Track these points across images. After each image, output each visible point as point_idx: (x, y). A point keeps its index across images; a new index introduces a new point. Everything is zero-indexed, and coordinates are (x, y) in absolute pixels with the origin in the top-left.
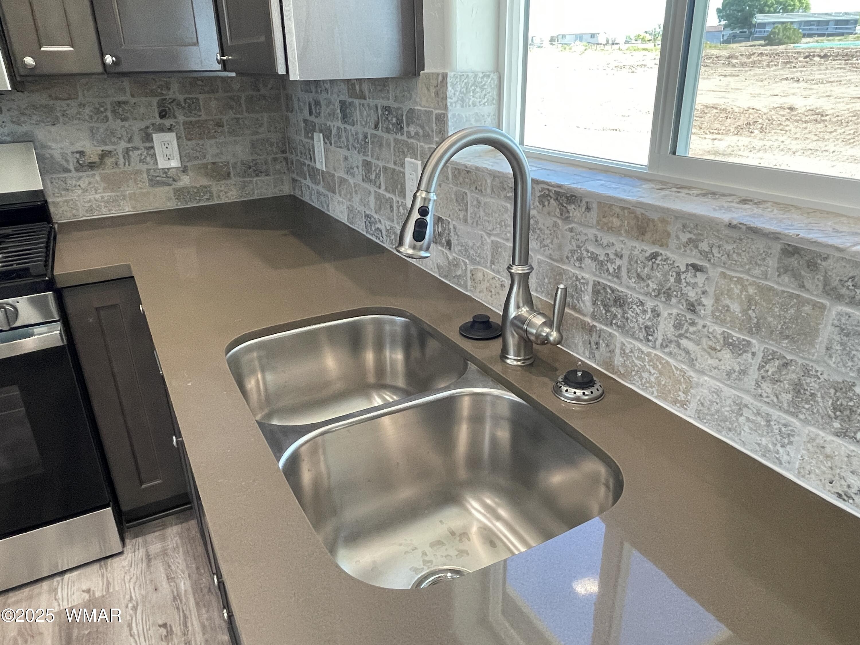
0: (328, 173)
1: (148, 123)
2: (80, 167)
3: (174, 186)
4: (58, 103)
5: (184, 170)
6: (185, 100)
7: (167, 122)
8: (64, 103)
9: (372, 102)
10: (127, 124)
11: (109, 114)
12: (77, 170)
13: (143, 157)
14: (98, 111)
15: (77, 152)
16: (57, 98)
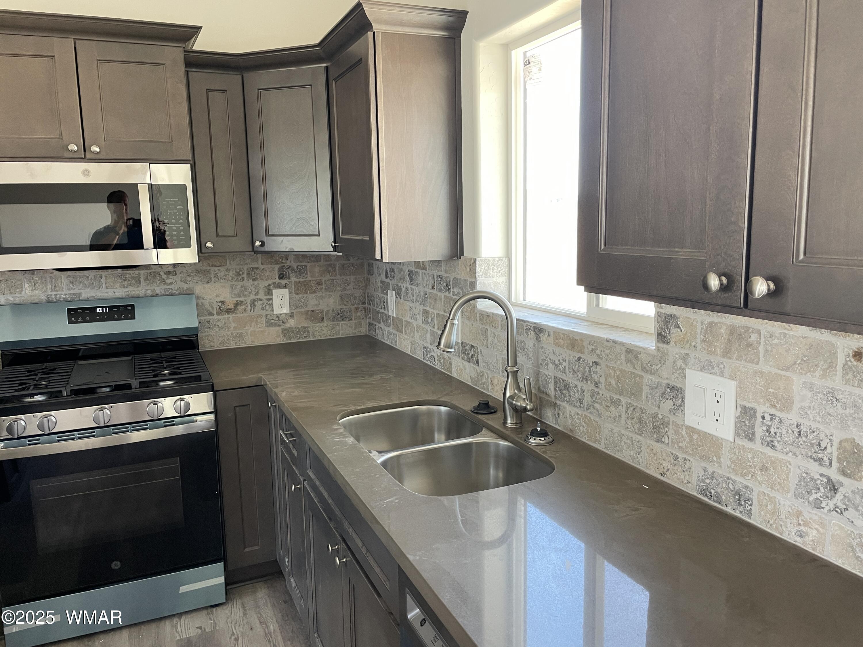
0: (397, 318)
1: (270, 282)
2: (220, 312)
3: (282, 327)
4: (212, 269)
5: (292, 316)
6: (297, 267)
7: (283, 282)
8: (216, 269)
9: (431, 273)
10: (256, 283)
11: (245, 276)
12: (218, 314)
13: (264, 306)
14: (238, 274)
15: (220, 302)
16: (212, 266)
